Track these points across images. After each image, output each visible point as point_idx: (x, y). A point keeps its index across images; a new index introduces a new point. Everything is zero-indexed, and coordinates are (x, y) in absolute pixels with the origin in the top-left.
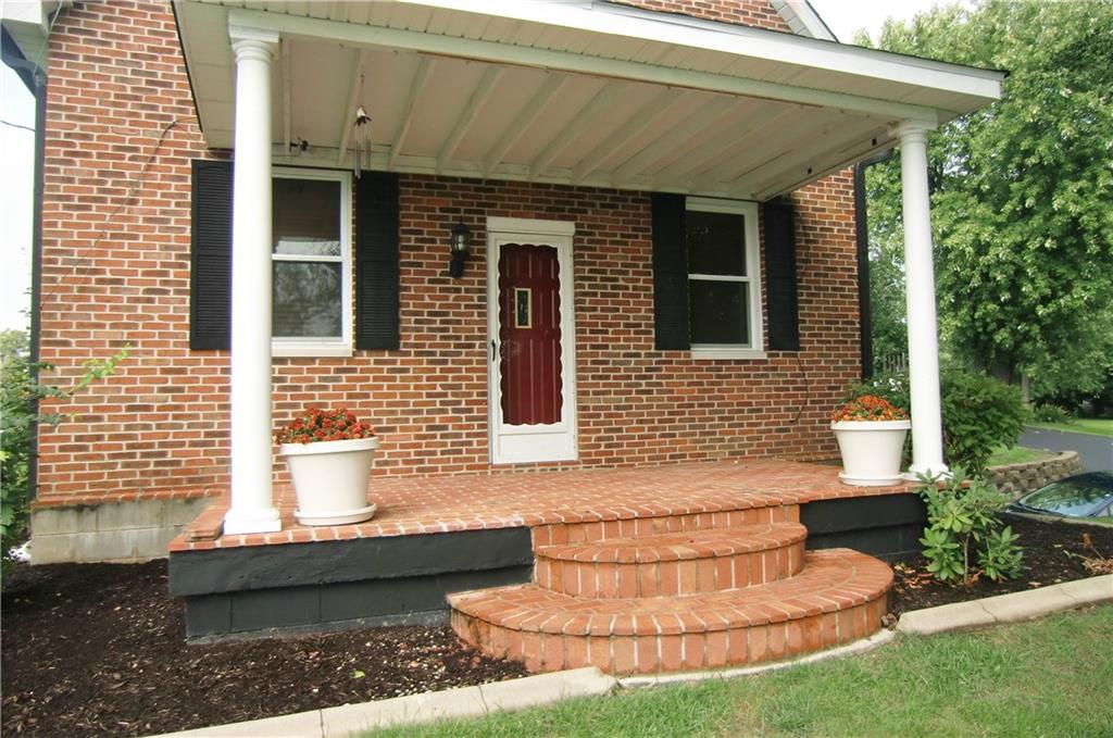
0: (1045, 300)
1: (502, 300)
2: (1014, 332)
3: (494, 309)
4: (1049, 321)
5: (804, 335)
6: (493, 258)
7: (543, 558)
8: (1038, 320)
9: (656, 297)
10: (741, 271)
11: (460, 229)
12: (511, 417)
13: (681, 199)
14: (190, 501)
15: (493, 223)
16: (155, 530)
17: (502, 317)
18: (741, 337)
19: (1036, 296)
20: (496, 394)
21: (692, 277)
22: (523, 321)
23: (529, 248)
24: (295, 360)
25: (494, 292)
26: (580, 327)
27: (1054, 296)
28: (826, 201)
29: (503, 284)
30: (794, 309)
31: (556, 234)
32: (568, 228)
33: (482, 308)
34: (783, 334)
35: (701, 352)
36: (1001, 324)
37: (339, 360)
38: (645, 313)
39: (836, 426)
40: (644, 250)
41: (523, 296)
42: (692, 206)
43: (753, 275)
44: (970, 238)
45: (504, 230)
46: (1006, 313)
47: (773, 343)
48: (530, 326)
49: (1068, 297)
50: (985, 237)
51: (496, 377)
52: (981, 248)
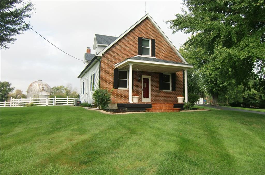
0: (221, 84)
1: (143, 84)
2: (216, 89)
3: (143, 85)
4: (222, 87)
5: (176, 89)
6: (143, 80)
7: (153, 106)
8: (220, 87)
9: (160, 84)
10: (169, 82)
11: (140, 77)
12: (144, 97)
13: (163, 73)
14: (114, 104)
15: (143, 76)
16: (111, 106)
17: (143, 86)
18: (169, 89)
19: (219, 83)
20: (142, 94)
21: (164, 82)
22: (145, 87)
23: (146, 79)
24: (123, 90)
25: (143, 83)
26: (151, 87)
27: (223, 83)
28: (179, 74)
29: (143, 82)
30: (175, 86)
31: (149, 77)
32: (150, 76)
33: (141, 85)
34: (174, 89)
35: (164, 91)
36: (214, 88)
37: (127, 90)
38: (158, 86)
39: (178, 98)
40: (158, 79)
41: (145, 84)
42: (164, 74)
43: (170, 82)
44: (208, 73)
45: (144, 77)
46: (215, 86)
47: (173, 90)
48: (146, 87)
49: (225, 84)
50: (211, 73)
51: (143, 93)
52: (210, 74)
